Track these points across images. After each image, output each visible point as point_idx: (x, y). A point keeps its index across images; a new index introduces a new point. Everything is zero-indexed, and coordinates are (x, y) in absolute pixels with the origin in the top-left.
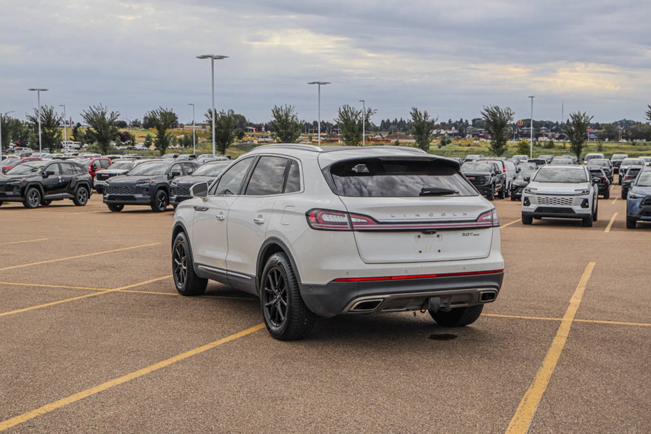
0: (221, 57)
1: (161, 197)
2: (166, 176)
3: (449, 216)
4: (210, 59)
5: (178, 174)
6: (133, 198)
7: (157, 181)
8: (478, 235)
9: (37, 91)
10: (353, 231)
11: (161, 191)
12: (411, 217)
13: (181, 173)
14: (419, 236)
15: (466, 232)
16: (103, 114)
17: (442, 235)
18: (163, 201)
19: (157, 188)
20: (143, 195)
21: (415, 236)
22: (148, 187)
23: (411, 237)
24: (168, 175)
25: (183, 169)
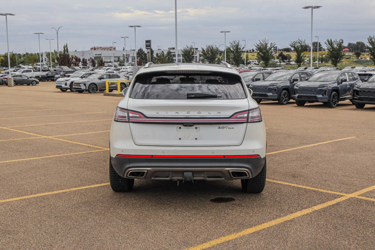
0: (318, 7)
1: (284, 95)
2: (289, 81)
3: (204, 114)
4: (311, 8)
5: (297, 80)
6: (266, 95)
7: (282, 85)
8: (233, 128)
9: (224, 33)
10: (129, 122)
11: (285, 91)
12: (172, 114)
13: (299, 80)
14: (180, 128)
15: (221, 126)
16: (266, 44)
17: (199, 128)
18: (286, 98)
19: (282, 89)
20: (273, 94)
21: (177, 128)
22: (276, 88)
23: (174, 128)
24: (290, 81)
25: (300, 77)
